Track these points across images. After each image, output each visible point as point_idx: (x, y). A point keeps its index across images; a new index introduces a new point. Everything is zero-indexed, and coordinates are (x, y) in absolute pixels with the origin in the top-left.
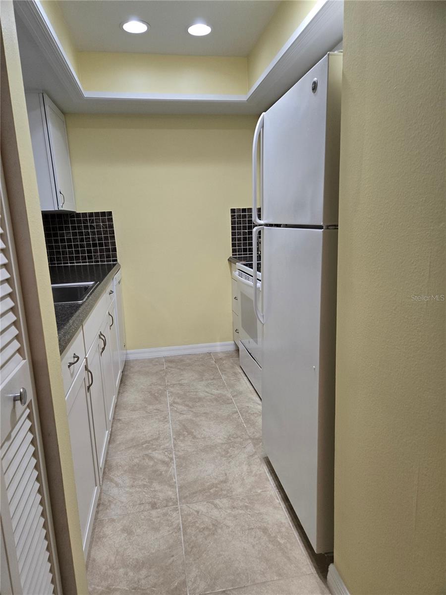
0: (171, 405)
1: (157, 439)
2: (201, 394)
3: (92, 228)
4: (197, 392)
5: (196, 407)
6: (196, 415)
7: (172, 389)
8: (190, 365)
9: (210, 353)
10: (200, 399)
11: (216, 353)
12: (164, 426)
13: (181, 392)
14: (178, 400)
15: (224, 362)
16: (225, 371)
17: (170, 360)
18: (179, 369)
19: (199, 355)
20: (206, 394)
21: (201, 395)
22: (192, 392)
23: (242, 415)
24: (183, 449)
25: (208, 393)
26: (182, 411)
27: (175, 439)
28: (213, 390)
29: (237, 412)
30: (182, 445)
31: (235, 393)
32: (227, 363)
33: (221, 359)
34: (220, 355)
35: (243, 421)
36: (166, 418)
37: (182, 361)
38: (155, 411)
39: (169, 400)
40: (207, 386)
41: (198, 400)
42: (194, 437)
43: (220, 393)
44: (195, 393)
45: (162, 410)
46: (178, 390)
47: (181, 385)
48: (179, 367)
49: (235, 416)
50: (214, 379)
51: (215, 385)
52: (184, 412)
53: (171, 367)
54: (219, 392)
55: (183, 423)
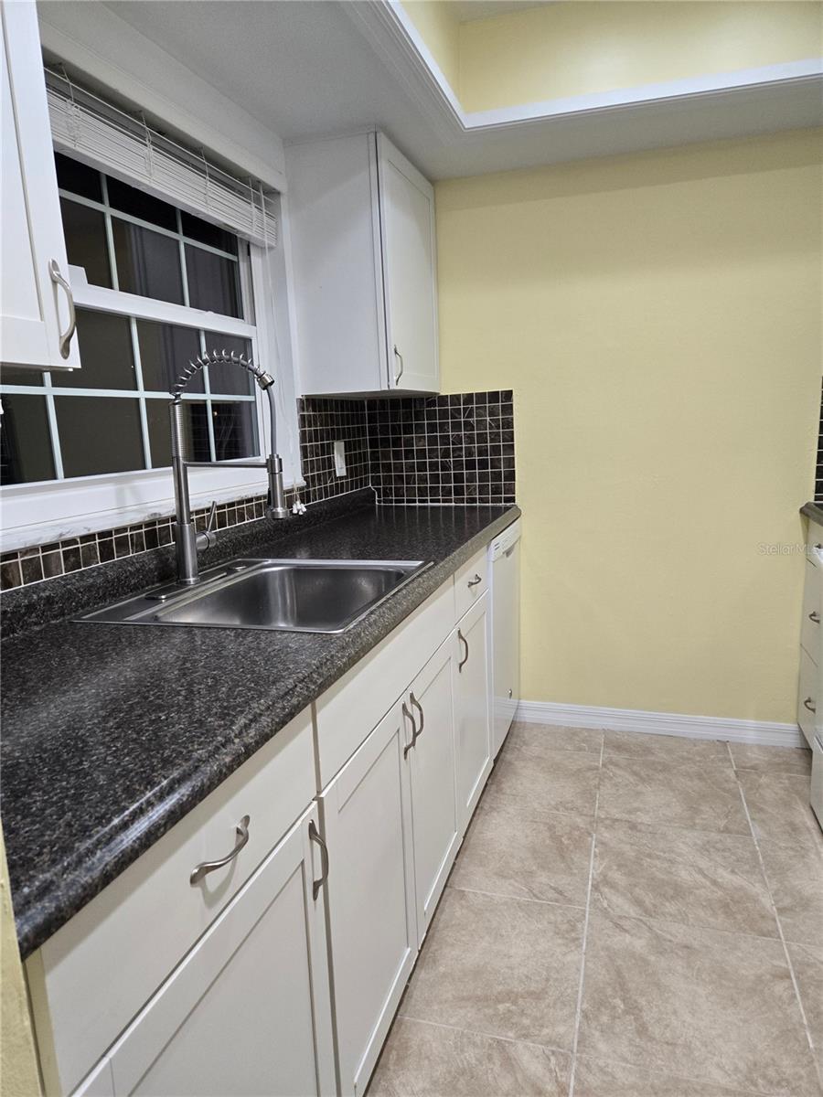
0: (596, 888)
1: (538, 996)
2: (683, 874)
3: (469, 428)
4: (672, 862)
5: (663, 914)
6: (660, 945)
7: (607, 835)
8: (665, 768)
9: (724, 744)
10: (679, 892)
11: (741, 748)
12: (565, 954)
13: (630, 852)
14: (616, 876)
15: (763, 780)
16: (761, 810)
17: (617, 744)
18: (635, 774)
19: (695, 742)
20: (699, 878)
21: (685, 876)
22: (658, 858)
23: (804, 995)
24: (601, 1063)
25: (705, 876)
26: (620, 917)
27: (585, 1016)
28: (720, 871)
29: (789, 977)
30: (602, 1046)
31: (787, 902)
32: (772, 787)
33: (753, 768)
34: (755, 757)
35: (805, 1022)
36: (574, 929)
37: (648, 751)
38: (552, 894)
39: (594, 868)
40: (705, 849)
41: (671, 892)
42: (642, 1030)
43: (741, 888)
44: (666, 865)
45: (568, 894)
46: (622, 841)
47: (633, 827)
48: (636, 768)
49: (780, 988)
50: (727, 830)
51: (727, 854)
52: (626, 924)
53: (616, 765)
54: (738, 880)
55: (619, 962)
